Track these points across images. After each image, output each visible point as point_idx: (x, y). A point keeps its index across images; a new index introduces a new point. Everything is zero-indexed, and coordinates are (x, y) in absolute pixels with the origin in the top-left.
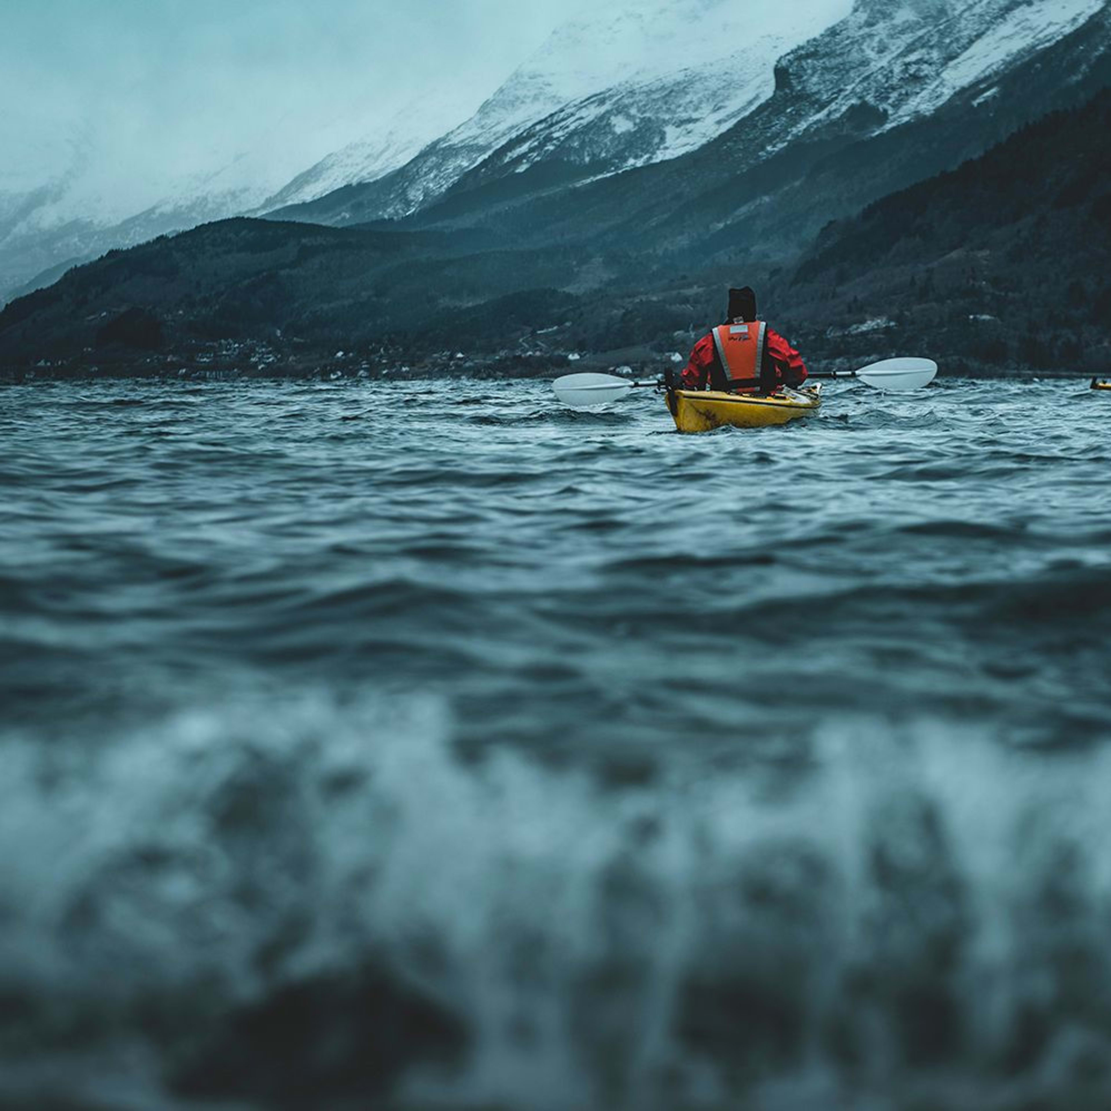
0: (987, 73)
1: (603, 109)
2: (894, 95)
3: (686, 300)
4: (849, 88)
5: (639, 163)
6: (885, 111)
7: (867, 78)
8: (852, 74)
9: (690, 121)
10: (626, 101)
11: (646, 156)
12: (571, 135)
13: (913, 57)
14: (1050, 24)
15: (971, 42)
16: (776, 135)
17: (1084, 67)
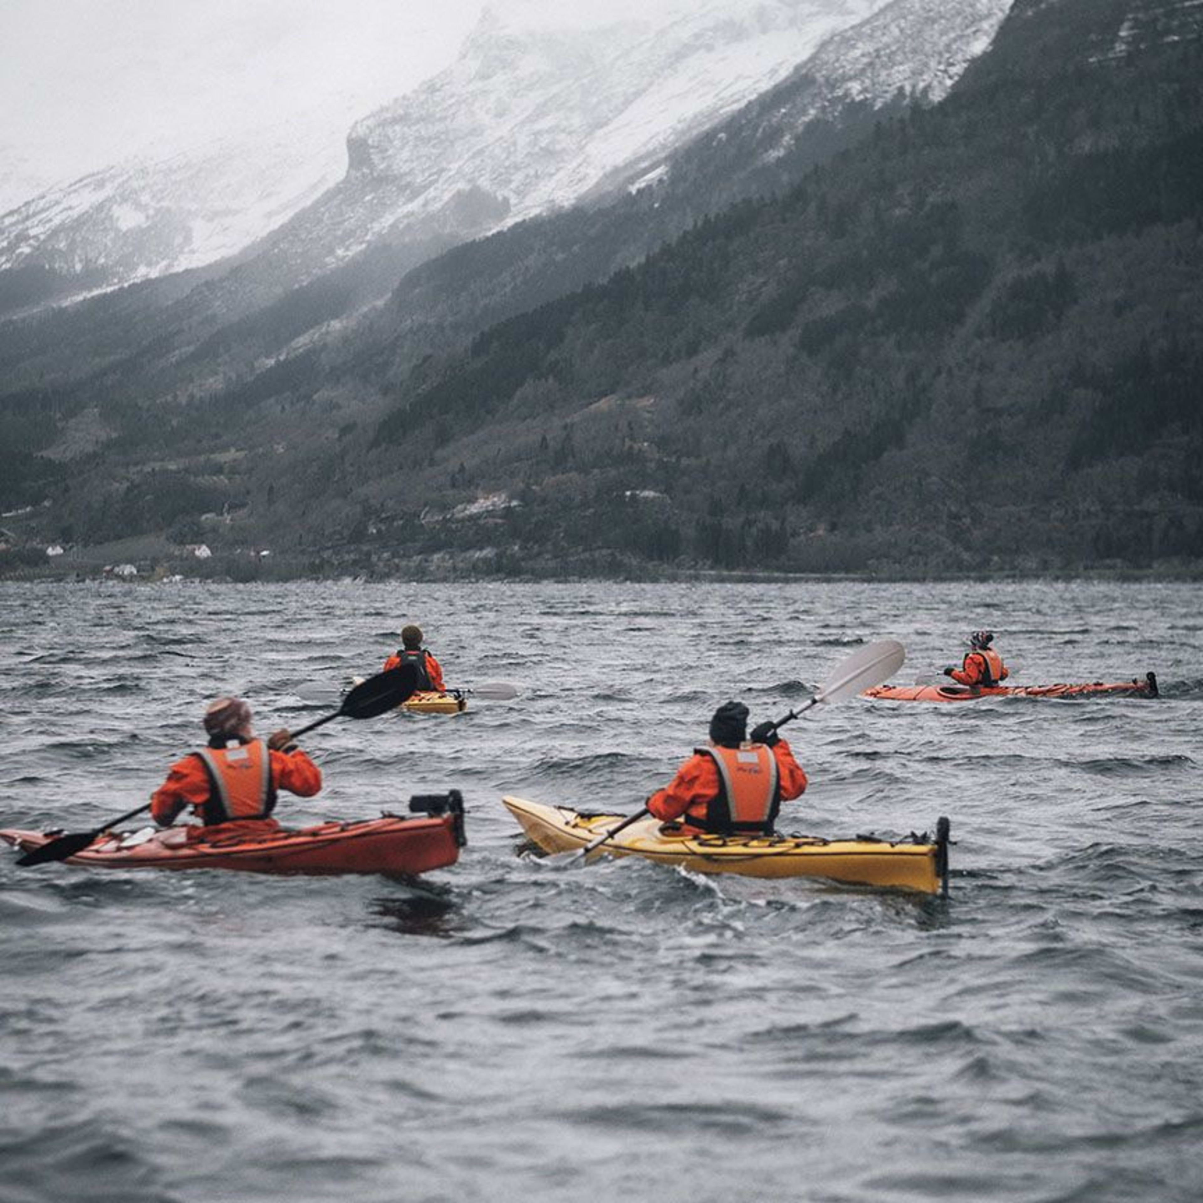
0: (650, 147)
1: (100, 196)
2: (518, 178)
3: (219, 470)
4: (454, 166)
5: (154, 274)
6: (506, 200)
7: (481, 152)
8: (458, 147)
9: (228, 212)
10: (135, 184)
11: (164, 263)
12: (54, 233)
13: (544, 124)
14: (737, 79)
15: (627, 102)
16: (350, 234)
17: (787, 139)
